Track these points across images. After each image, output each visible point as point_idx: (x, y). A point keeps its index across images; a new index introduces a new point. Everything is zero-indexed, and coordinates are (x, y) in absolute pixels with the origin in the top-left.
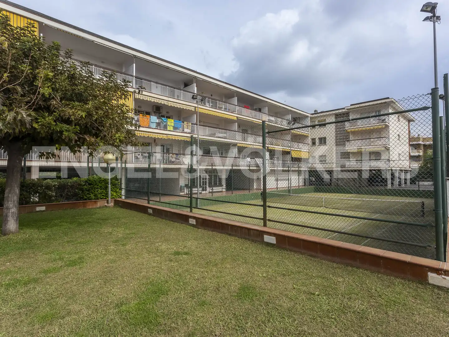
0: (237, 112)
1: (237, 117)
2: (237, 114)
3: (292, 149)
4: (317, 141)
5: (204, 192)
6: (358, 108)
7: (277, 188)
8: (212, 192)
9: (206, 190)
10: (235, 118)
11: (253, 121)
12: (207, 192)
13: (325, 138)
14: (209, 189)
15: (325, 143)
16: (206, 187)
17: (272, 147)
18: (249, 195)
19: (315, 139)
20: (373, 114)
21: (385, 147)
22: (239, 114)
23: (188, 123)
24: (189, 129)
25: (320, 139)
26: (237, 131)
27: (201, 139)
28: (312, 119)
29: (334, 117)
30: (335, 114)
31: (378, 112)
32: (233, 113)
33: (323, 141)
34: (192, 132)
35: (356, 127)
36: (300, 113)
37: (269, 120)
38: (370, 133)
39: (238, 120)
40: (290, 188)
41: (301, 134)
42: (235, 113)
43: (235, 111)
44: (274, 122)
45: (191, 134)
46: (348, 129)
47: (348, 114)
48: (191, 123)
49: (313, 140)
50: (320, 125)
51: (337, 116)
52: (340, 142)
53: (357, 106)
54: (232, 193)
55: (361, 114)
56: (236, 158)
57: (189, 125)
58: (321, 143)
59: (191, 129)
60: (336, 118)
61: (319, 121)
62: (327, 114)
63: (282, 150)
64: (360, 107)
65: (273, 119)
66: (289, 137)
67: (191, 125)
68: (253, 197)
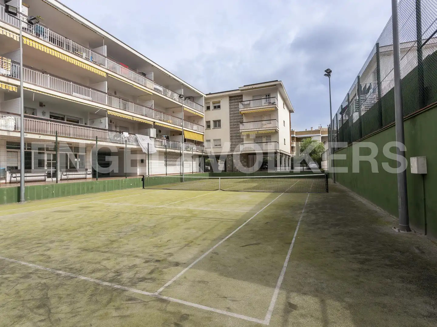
0: (106, 65)
1: (107, 73)
2: (107, 69)
3: (184, 129)
4: (212, 125)
7: (166, 174)
9: (55, 176)
10: (105, 75)
11: (132, 85)
13: (219, 121)
15: (220, 126)
17: (159, 123)
18: (125, 181)
19: (209, 122)
20: (264, 97)
21: (275, 129)
22: (110, 71)
23: (3, 58)
24: (5, 68)
25: (215, 122)
26: (107, 92)
27: (35, 91)
28: (206, 99)
29: (228, 99)
30: (229, 95)
31: (269, 95)
32: (100, 66)
33: (217, 123)
34: (13, 76)
35: (249, 109)
36: (194, 91)
37: (155, 88)
38: (261, 116)
39: (109, 78)
40: (182, 174)
41: (194, 113)
42: (104, 67)
43: (104, 64)
44: (163, 93)
45: (9, 79)
46: (242, 111)
47: (242, 96)
48: (10, 61)
49: (208, 123)
50: (215, 107)
51: (231, 98)
52: (234, 125)
53: (250, 87)
54: (97, 180)
55: (253, 96)
56: (106, 130)
57: (5, 63)
58: (215, 126)
59: (9, 69)
60: (230, 100)
61: (214, 103)
62: (221, 95)
63: (173, 128)
64: (253, 88)
65: (161, 88)
66: (182, 115)
67: (10, 63)
68: (131, 184)
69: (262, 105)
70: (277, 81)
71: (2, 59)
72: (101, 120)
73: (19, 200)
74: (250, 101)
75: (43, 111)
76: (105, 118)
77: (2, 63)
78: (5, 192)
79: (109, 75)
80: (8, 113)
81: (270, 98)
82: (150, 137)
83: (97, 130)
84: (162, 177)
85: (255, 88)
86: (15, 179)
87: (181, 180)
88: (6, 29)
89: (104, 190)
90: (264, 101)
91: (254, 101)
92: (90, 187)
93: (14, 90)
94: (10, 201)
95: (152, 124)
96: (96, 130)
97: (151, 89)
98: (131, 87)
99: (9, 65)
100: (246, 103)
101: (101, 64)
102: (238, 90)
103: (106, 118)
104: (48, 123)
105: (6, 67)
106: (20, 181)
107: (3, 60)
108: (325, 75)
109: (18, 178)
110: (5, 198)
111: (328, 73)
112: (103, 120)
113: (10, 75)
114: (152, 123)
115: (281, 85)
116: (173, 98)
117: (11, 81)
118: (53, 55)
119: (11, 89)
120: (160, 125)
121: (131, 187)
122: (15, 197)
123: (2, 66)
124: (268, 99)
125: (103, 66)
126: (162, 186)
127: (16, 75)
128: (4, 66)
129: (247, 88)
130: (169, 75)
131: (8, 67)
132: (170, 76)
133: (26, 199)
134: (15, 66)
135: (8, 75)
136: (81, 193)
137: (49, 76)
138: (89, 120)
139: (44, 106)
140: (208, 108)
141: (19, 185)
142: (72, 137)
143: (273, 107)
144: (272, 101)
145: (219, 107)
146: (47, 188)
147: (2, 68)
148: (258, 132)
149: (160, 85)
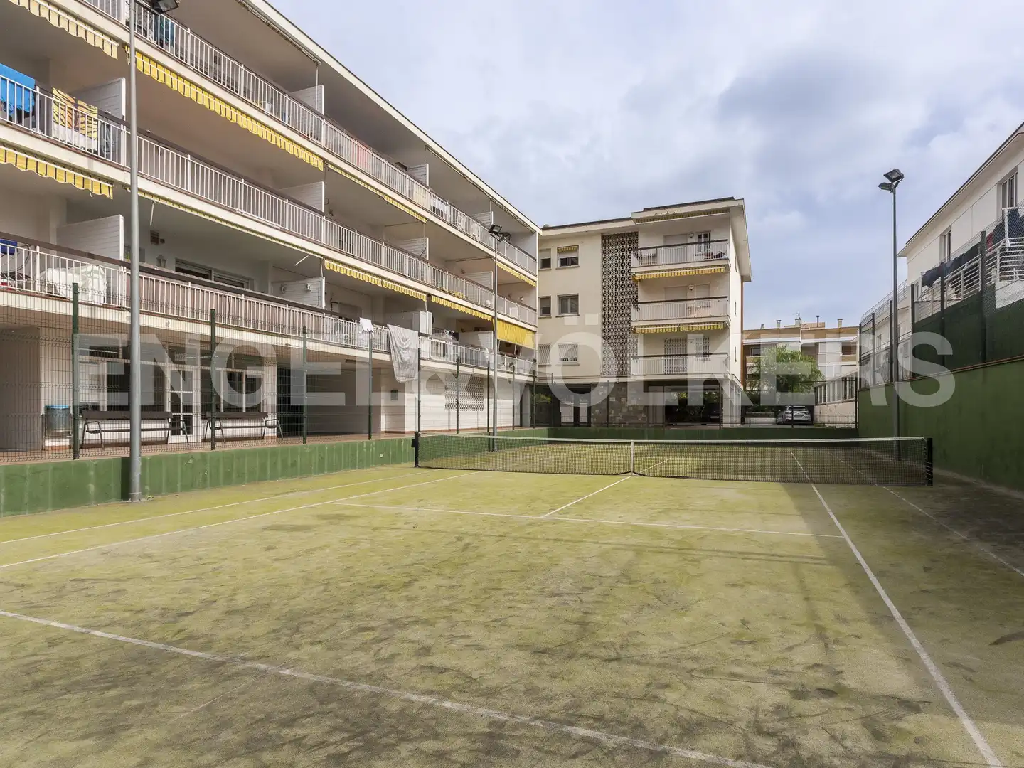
0: (323, 140)
1: (324, 160)
2: (325, 149)
4: (555, 306)
5: (181, 439)
6: (662, 218)
7: (458, 430)
8: (213, 441)
9: (189, 431)
10: (319, 164)
11: (381, 194)
12: (192, 439)
13: (575, 298)
14: (200, 427)
15: (575, 310)
16: (191, 417)
17: (440, 297)
18: (368, 448)
19: (548, 299)
20: (693, 240)
21: (724, 322)
22: (331, 153)
23: (79, 102)
24: (83, 132)
25: (563, 299)
26: (323, 211)
27: (156, 200)
28: (542, 240)
29: (598, 242)
30: (602, 232)
31: (706, 236)
32: (308, 139)
33: (570, 303)
34: (102, 154)
35: (656, 268)
36: (515, 217)
37: (431, 207)
38: (686, 288)
39: (329, 173)
40: (491, 431)
41: (516, 274)
42: (318, 142)
43: (317, 136)
44: (447, 220)
45: (94, 162)
46: (639, 273)
47: (636, 234)
48: (96, 111)
49: (545, 301)
50: (564, 262)
51: (607, 238)
52: (612, 309)
53: (660, 213)
54: (304, 442)
55: (666, 237)
56: (321, 311)
57: (84, 116)
58: (563, 310)
59: (95, 135)
60: (604, 245)
61: (560, 251)
62: (580, 231)
63: (470, 312)
64: (668, 217)
65: (445, 208)
66: (489, 279)
67: (95, 116)
68: (381, 456)
69: (690, 259)
70: (732, 199)
71: (76, 105)
72: (307, 286)
73: (126, 494)
74: (656, 248)
75: (161, 256)
76: (317, 280)
77: (77, 117)
78: (92, 473)
79: (329, 166)
80: (92, 256)
81: (710, 242)
82: (420, 334)
83: (301, 311)
84: (449, 437)
85: (675, 216)
86: (97, 436)
87: (491, 445)
88: (86, 23)
89: (321, 470)
90: (692, 250)
91: (667, 248)
92: (289, 462)
93: (105, 192)
94: (103, 497)
95: (425, 300)
96: (297, 309)
97: (424, 209)
98: (379, 199)
99: (93, 122)
100: (645, 253)
101: (311, 136)
102: (629, 219)
103: (321, 279)
104: (187, 288)
105: (87, 130)
106: (129, 440)
107: (79, 109)
108: (883, 186)
109: (126, 433)
110: (92, 487)
111: (893, 181)
112: (311, 284)
113: (96, 152)
114: (423, 297)
115: (741, 209)
116: (472, 232)
117: (99, 168)
118: (200, 102)
119: (96, 191)
120: (441, 302)
121: (382, 462)
122: (115, 485)
123: (76, 124)
124: (703, 245)
125: (315, 140)
126: (449, 461)
127: (109, 151)
128: (80, 126)
129: (651, 214)
130: (463, 174)
131: (90, 130)
132: (465, 177)
133: (143, 493)
134: (108, 126)
135: (90, 150)
136: (269, 477)
137: (189, 159)
138: (272, 283)
139: (163, 241)
140: (546, 264)
141: (125, 453)
142: (243, 326)
143: (721, 266)
144: (715, 248)
145: (574, 262)
146: (190, 462)
147: (77, 129)
148: (679, 329)
149: (444, 198)
